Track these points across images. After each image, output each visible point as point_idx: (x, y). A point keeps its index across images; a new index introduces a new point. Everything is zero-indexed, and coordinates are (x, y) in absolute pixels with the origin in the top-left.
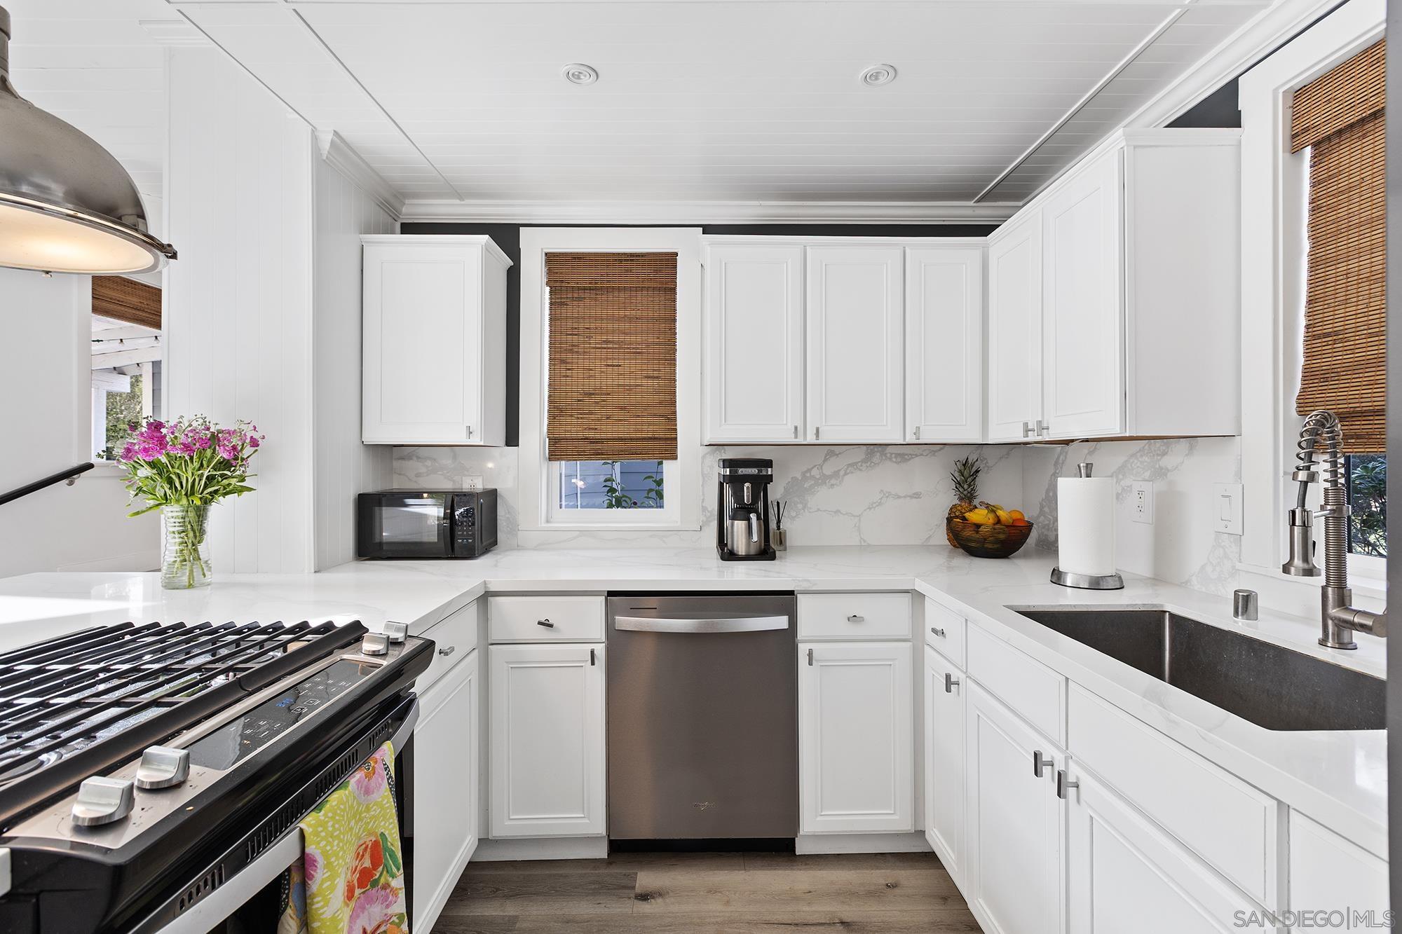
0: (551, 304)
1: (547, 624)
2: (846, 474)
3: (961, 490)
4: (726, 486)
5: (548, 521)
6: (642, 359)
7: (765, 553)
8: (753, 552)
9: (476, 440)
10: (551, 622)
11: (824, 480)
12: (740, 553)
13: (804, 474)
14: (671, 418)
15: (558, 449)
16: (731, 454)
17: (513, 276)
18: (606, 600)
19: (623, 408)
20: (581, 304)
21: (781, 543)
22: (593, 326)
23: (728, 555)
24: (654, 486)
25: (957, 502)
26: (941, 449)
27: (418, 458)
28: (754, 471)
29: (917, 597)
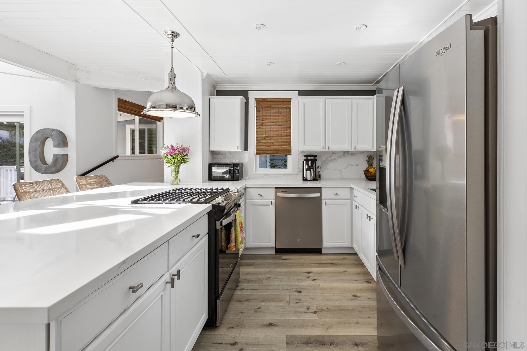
0: (257, 112)
1: (260, 195)
2: (338, 159)
3: (369, 163)
4: (305, 162)
5: (255, 172)
6: (282, 127)
7: (315, 179)
8: (312, 179)
9: (239, 150)
10: (261, 194)
11: (332, 160)
12: (308, 179)
13: (326, 159)
14: (290, 143)
15: (258, 152)
16: (306, 153)
17: (247, 105)
18: (275, 189)
19: (276, 141)
20: (265, 112)
21: (320, 178)
22: (268, 118)
23: (305, 180)
24: (284, 163)
25: (368, 167)
26: (364, 152)
27: (221, 154)
28: (312, 158)
29: (352, 189)
